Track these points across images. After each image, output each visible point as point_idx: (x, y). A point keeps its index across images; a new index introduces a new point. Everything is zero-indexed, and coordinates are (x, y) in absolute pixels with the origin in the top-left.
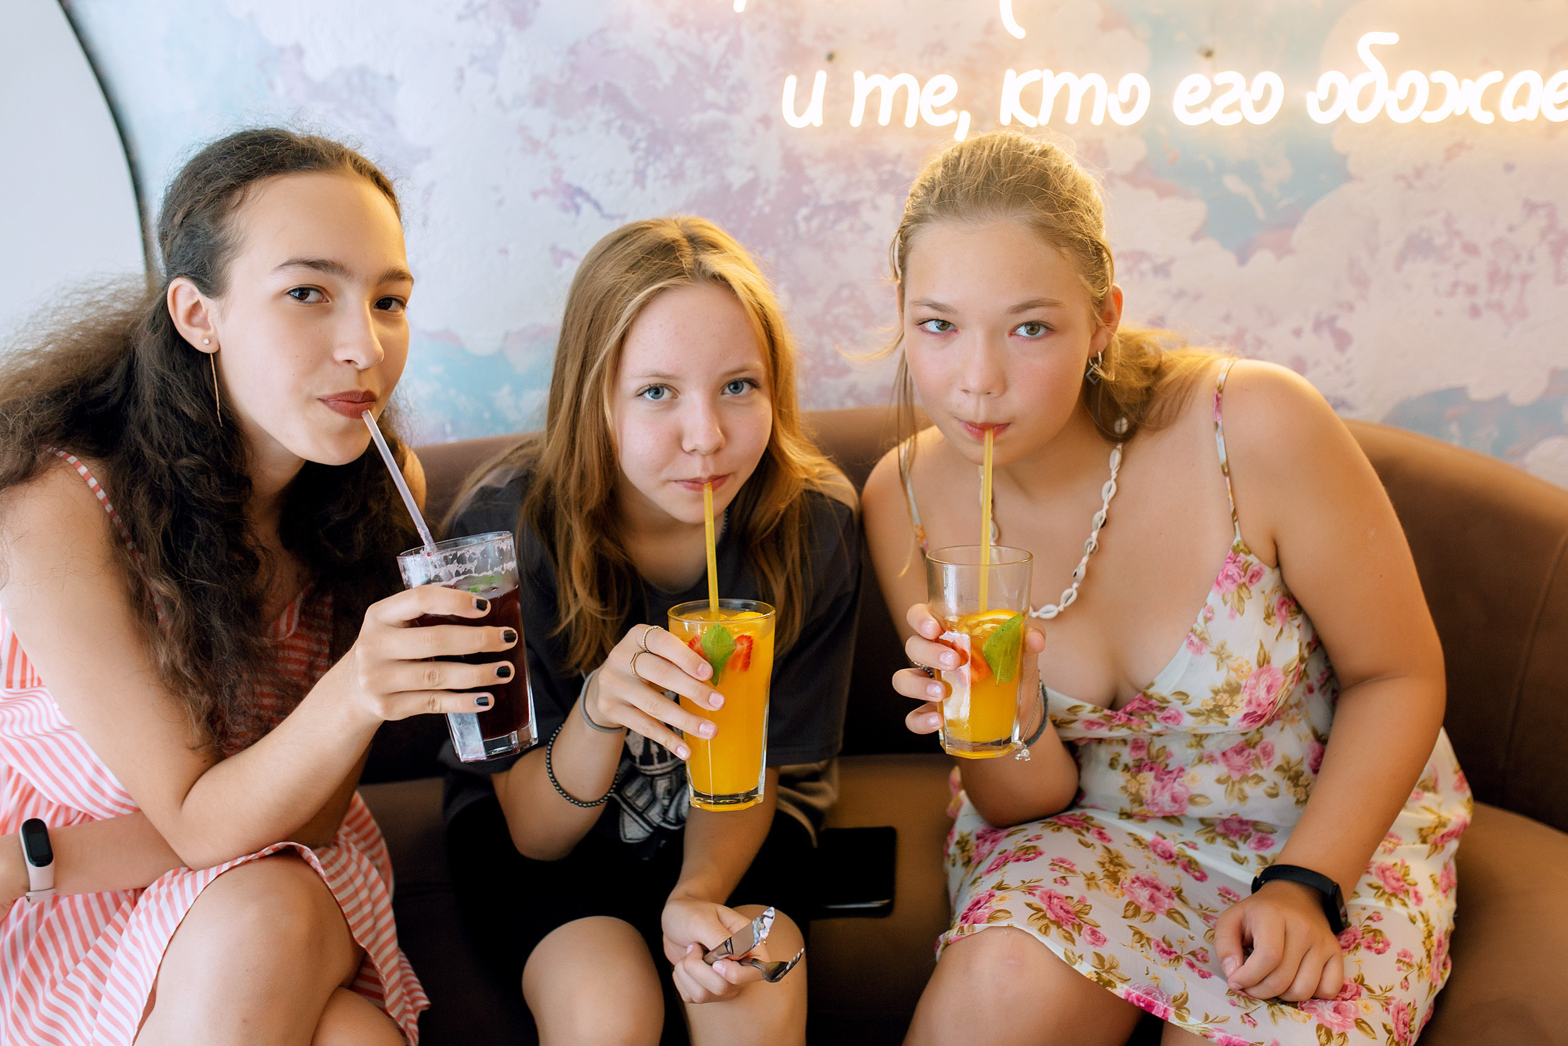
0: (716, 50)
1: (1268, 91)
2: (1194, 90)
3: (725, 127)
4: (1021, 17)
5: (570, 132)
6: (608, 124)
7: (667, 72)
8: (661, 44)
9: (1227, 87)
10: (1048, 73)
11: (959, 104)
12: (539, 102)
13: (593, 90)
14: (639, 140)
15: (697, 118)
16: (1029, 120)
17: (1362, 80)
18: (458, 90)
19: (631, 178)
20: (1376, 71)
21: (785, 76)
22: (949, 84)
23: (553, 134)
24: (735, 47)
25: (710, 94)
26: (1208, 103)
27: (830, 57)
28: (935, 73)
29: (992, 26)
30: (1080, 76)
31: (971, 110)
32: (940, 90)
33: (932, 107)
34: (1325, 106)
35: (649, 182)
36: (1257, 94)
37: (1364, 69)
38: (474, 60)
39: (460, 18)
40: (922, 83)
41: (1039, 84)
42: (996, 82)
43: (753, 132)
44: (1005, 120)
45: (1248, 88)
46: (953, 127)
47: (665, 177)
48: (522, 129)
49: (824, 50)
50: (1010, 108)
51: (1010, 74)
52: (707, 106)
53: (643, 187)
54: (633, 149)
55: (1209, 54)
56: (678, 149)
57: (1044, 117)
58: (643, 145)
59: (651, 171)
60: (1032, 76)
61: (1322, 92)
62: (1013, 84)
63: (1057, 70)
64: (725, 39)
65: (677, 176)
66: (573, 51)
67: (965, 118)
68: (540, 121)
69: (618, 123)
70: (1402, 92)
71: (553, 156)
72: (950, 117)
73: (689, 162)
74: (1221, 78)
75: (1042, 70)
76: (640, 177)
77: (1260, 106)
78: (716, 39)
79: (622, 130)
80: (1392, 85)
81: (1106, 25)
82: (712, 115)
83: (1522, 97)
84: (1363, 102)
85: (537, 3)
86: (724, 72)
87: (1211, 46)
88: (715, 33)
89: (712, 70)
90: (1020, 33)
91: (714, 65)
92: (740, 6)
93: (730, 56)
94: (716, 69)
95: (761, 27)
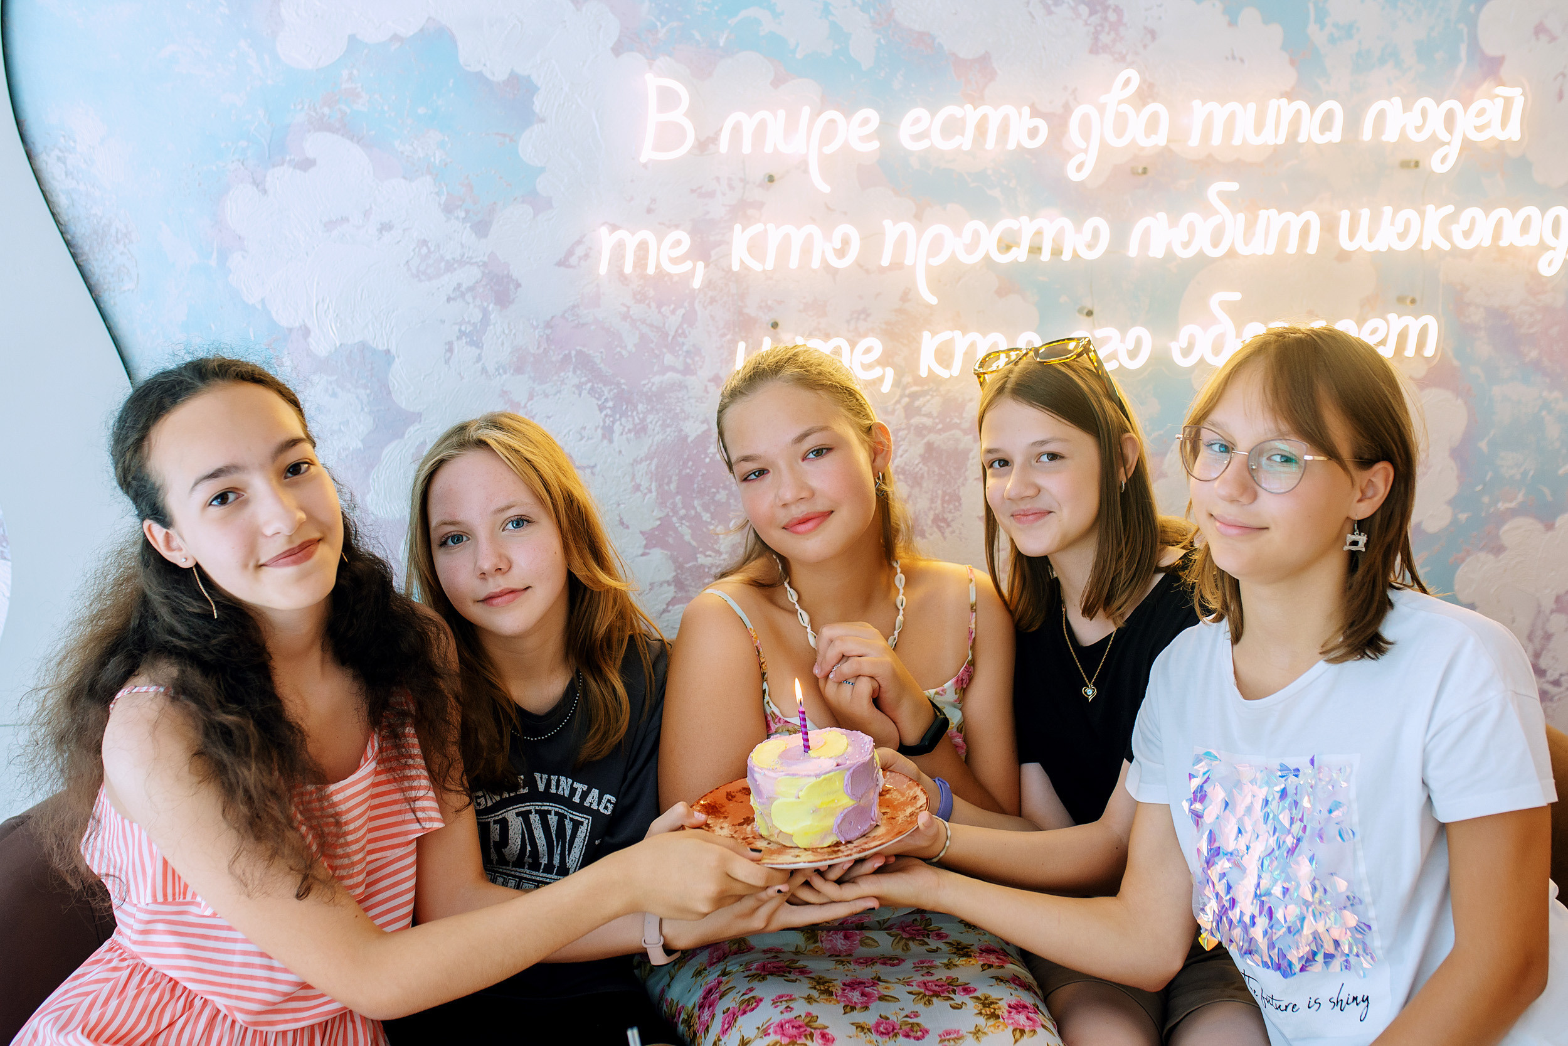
0: (673, 321)
1: (1138, 343)
3: (682, 386)
4: (932, 290)
5: (547, 396)
6: (579, 387)
7: (631, 341)
8: (625, 317)
9: (1107, 340)
10: (957, 334)
11: (883, 361)
12: (519, 370)
13: (567, 357)
14: (606, 400)
15: (657, 379)
16: (944, 373)
17: (1215, 330)
18: (447, 362)
19: (600, 431)
20: (1226, 324)
21: (736, 343)
22: (875, 345)
23: (531, 398)
24: (689, 318)
25: (669, 359)
27: (775, 325)
28: (861, 337)
29: (907, 295)
30: (984, 335)
31: (894, 367)
32: (868, 350)
33: (861, 363)
34: (1186, 352)
35: (616, 436)
36: (1131, 344)
37: (1216, 321)
38: (462, 334)
39: (449, 300)
40: (853, 345)
41: (950, 343)
42: (914, 344)
43: (706, 390)
44: (923, 372)
45: (1123, 341)
46: (880, 380)
47: (630, 431)
49: (768, 318)
50: (927, 363)
51: (926, 335)
52: (666, 369)
53: (611, 441)
54: (601, 408)
55: (1090, 313)
56: (640, 407)
57: (956, 370)
58: (610, 404)
59: (617, 427)
60: (945, 335)
61: (1183, 341)
62: (929, 344)
63: (965, 330)
64: (681, 312)
65: (640, 430)
66: (548, 325)
67: (890, 372)
69: (589, 385)
72: (877, 372)
73: (650, 418)
75: (952, 331)
76: (608, 433)
77: (1133, 354)
78: (673, 312)
79: (592, 391)
81: (1001, 292)
82: (670, 376)
85: (518, 285)
86: (680, 340)
87: (1089, 306)
88: (672, 306)
89: (670, 338)
90: (933, 300)
91: (672, 333)
92: (697, 283)
93: (685, 326)
94: (674, 337)
95: (713, 300)
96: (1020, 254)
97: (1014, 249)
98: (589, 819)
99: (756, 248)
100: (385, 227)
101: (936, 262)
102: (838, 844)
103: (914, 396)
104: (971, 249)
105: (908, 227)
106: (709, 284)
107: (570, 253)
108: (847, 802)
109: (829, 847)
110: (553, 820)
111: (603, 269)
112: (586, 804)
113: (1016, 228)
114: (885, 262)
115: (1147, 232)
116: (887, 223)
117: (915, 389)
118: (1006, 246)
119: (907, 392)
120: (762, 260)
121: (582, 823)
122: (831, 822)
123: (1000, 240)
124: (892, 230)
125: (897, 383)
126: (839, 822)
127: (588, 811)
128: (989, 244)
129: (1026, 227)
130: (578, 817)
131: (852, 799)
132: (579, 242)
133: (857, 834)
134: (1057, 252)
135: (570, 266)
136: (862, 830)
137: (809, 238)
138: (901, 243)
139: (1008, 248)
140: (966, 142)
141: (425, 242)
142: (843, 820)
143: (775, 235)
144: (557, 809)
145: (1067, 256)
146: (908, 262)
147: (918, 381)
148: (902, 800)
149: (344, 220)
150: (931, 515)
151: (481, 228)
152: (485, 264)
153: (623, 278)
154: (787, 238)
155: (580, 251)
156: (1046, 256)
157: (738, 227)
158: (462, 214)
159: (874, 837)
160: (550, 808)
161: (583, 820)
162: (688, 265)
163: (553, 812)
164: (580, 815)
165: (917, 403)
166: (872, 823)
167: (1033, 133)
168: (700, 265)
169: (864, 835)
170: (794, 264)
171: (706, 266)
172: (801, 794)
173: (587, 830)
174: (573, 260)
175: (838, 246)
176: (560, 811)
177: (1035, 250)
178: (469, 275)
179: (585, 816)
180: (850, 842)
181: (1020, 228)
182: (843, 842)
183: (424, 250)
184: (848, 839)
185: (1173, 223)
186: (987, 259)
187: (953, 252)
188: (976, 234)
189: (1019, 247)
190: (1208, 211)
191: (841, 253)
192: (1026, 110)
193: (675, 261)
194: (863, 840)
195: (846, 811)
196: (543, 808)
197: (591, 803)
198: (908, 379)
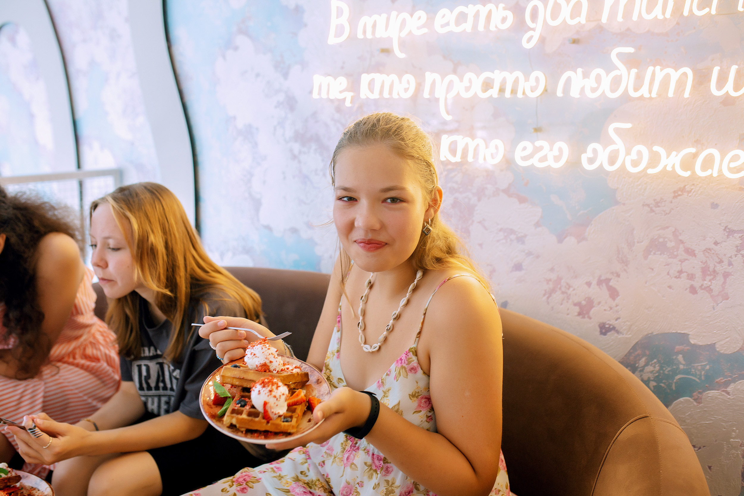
1: (560, 152)
2: (525, 149)
4: (447, 112)
5: (305, 153)
6: (316, 150)
9: (541, 148)
10: (460, 137)
12: (296, 140)
16: (452, 160)
17: (611, 148)
18: (274, 134)
20: (619, 145)
23: (300, 153)
26: (531, 156)
30: (472, 139)
34: (591, 161)
36: (556, 152)
37: (613, 143)
38: (279, 123)
39: (275, 107)
41: (456, 142)
44: (443, 158)
45: (551, 150)
48: (291, 151)
50: (444, 153)
51: (444, 136)
55: (536, 131)
57: (458, 158)
60: (453, 138)
61: (589, 153)
62: (445, 141)
63: (463, 136)
66: (306, 120)
68: (296, 147)
70: (634, 156)
71: (299, 162)
74: (538, 143)
75: (458, 135)
77: (557, 159)
80: (628, 153)
81: (495, 116)
83: (708, 163)
84: (612, 161)
90: (448, 118)
92: (348, 104)
96: (494, 93)
97: (491, 90)
99: (371, 87)
101: (450, 97)
104: (468, 89)
105: (436, 76)
114: (427, 96)
115: (569, 80)
116: (427, 74)
118: (485, 88)
123: (483, 85)
124: (430, 77)
128: (476, 87)
129: (497, 76)
134: (514, 91)
137: (393, 82)
138: (433, 84)
139: (487, 89)
140: (467, 27)
141: (269, 82)
143: (378, 79)
145: (520, 95)
146: (436, 96)
149: (246, 72)
151: (286, 76)
152: (286, 92)
154: (383, 82)
155: (312, 87)
156: (508, 94)
157: (363, 76)
158: (280, 69)
162: (345, 94)
167: (504, 20)
168: (350, 94)
170: (386, 95)
171: (353, 96)
175: (405, 86)
177: (502, 90)
178: (281, 97)
181: (493, 78)
183: (269, 86)
185: (586, 75)
186: (475, 96)
187: (458, 92)
188: (471, 81)
189: (493, 88)
190: (609, 67)
191: (406, 90)
192: (501, 6)
193: (340, 92)
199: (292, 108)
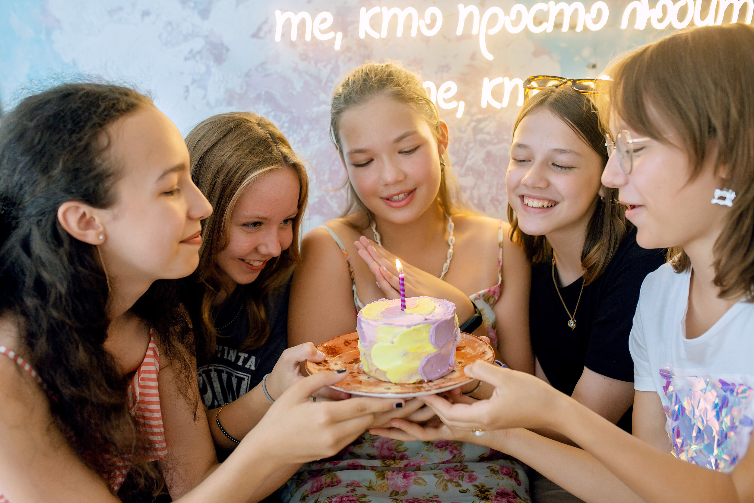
0: (325, 72)
4: (490, 51)
7: (298, 85)
8: (295, 70)
10: (507, 79)
11: (459, 97)
13: (259, 96)
14: (284, 123)
15: (315, 110)
16: (497, 105)
18: (186, 98)
22: (453, 86)
24: (335, 72)
25: (322, 97)
28: (444, 81)
29: (474, 56)
31: (465, 101)
32: (448, 90)
33: (444, 99)
38: (194, 81)
39: (186, 59)
40: (438, 86)
41: (502, 85)
42: (478, 86)
44: (484, 105)
46: (456, 110)
50: (486, 99)
51: (486, 80)
52: (320, 104)
55: (594, 66)
56: (306, 127)
57: (505, 103)
58: (286, 125)
60: (498, 80)
62: (487, 86)
63: (511, 78)
64: (330, 67)
66: (247, 75)
67: (462, 104)
72: (454, 104)
73: (311, 134)
75: (503, 77)
78: (325, 66)
81: (536, 54)
82: (323, 108)
85: (228, 50)
86: (330, 84)
87: (593, 61)
88: (324, 63)
89: (323, 84)
90: (490, 57)
91: (324, 80)
92: (337, 47)
93: (333, 76)
94: (326, 83)
95: (350, 59)
96: (548, 27)
97: (545, 24)
98: (248, 377)
99: (375, 23)
100: (145, 14)
101: (493, 32)
102: (421, 382)
103: (479, 121)
104: (516, 22)
105: (474, 9)
106: (346, 49)
107: (260, 29)
108: (431, 349)
109: (414, 383)
110: (224, 376)
111: (278, 37)
112: (247, 366)
113: (546, 9)
114: (459, 32)
115: (634, 12)
116: (461, 6)
117: (480, 116)
118: (538, 22)
119: (475, 118)
120: (379, 32)
121: (244, 379)
122: (417, 364)
123: (535, 19)
124: (463, 11)
125: (467, 113)
126: (423, 365)
127: (248, 371)
128: (528, 19)
129: (552, 9)
130: (241, 374)
131: (435, 348)
132: (265, 22)
133: (437, 375)
134: (573, 26)
135: (259, 38)
136: (441, 373)
137: (410, 16)
138: (470, 18)
139: (541, 23)
141: (170, 23)
142: (427, 363)
143: (387, 14)
144: (227, 370)
145: (579, 29)
146: (474, 32)
147: (481, 111)
148: (474, 354)
149: (121, 9)
150: (489, 197)
151: (204, 14)
152: (207, 37)
153: (293, 45)
154: (395, 16)
155: (266, 28)
156: (565, 28)
157: (363, 9)
158: (192, 5)
159: (451, 379)
160: (223, 369)
161: (244, 377)
162: (331, 35)
163: (225, 371)
164: (243, 373)
165: (482, 125)
166: (450, 368)
168: (340, 35)
169: (443, 377)
170: (399, 33)
171: (345, 36)
172: (395, 340)
173: (247, 383)
174: (262, 34)
175: (428, 21)
176: (229, 371)
177: (558, 25)
178: (197, 44)
179: (246, 374)
180: (431, 381)
181: (548, 10)
182: (426, 381)
183: (170, 28)
184: (430, 379)
185: (652, 6)
186: (526, 30)
187: (504, 27)
188: (519, 13)
189: (547, 21)
191: (430, 26)
193: (324, 32)
194: (442, 380)
195: (430, 356)
196: (219, 368)
197: (250, 366)
198: (474, 110)
199: (219, 59)
